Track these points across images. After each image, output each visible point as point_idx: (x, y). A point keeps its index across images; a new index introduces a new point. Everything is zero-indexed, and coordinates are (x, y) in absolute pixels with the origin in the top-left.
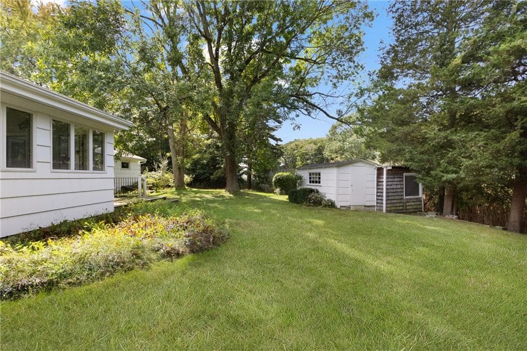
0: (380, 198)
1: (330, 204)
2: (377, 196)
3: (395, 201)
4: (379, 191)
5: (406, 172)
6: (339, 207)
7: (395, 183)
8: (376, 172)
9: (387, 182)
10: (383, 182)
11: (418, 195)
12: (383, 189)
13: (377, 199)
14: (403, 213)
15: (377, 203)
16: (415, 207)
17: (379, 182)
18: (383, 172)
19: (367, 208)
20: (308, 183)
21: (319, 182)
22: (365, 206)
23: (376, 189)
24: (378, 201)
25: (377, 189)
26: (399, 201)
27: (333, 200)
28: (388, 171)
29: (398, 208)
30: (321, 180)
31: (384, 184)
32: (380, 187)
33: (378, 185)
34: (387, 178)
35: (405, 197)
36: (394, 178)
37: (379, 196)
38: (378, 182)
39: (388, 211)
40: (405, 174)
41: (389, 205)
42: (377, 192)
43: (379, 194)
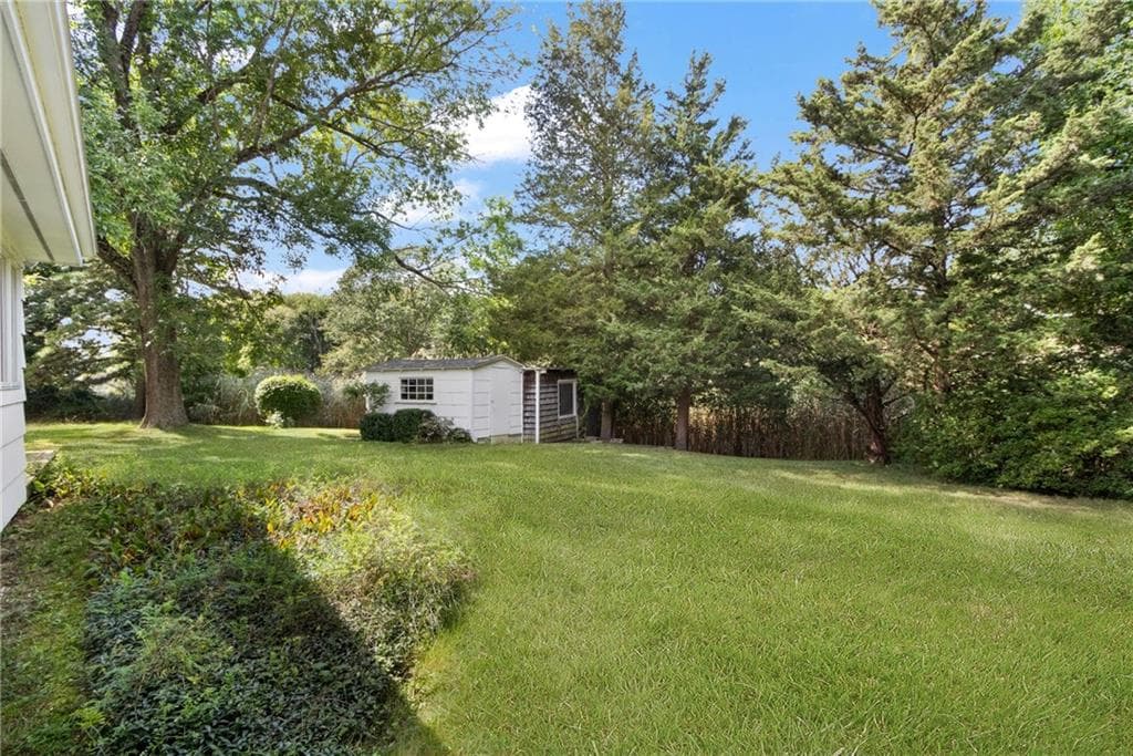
0: (529, 421)
1: (463, 436)
2: (525, 417)
3: (549, 425)
4: (528, 408)
5: (562, 378)
6: (475, 441)
7: (549, 395)
8: (522, 378)
9: (541, 394)
10: (534, 394)
11: (572, 413)
12: (534, 405)
13: (524, 423)
14: (559, 441)
15: (525, 429)
16: (569, 431)
17: (527, 395)
18: (534, 378)
19: (512, 440)
20: (399, 399)
21: (430, 397)
22: (510, 436)
23: (522, 406)
24: (527, 426)
25: (525, 406)
26: (552, 423)
27: (466, 429)
28: (542, 375)
29: (554, 436)
30: (435, 393)
31: (537, 397)
32: (529, 402)
33: (525, 399)
34: (541, 388)
35: (560, 417)
36: (548, 387)
37: (528, 417)
38: (525, 394)
39: (542, 441)
40: (560, 381)
41: (543, 431)
42: (525, 412)
43: (527, 414)
